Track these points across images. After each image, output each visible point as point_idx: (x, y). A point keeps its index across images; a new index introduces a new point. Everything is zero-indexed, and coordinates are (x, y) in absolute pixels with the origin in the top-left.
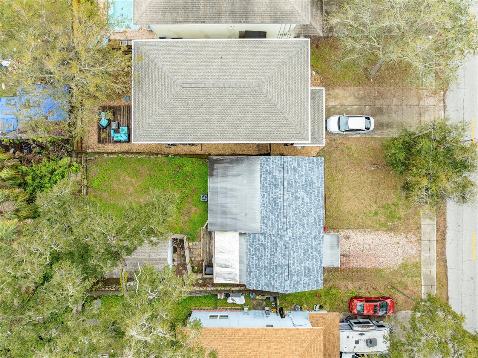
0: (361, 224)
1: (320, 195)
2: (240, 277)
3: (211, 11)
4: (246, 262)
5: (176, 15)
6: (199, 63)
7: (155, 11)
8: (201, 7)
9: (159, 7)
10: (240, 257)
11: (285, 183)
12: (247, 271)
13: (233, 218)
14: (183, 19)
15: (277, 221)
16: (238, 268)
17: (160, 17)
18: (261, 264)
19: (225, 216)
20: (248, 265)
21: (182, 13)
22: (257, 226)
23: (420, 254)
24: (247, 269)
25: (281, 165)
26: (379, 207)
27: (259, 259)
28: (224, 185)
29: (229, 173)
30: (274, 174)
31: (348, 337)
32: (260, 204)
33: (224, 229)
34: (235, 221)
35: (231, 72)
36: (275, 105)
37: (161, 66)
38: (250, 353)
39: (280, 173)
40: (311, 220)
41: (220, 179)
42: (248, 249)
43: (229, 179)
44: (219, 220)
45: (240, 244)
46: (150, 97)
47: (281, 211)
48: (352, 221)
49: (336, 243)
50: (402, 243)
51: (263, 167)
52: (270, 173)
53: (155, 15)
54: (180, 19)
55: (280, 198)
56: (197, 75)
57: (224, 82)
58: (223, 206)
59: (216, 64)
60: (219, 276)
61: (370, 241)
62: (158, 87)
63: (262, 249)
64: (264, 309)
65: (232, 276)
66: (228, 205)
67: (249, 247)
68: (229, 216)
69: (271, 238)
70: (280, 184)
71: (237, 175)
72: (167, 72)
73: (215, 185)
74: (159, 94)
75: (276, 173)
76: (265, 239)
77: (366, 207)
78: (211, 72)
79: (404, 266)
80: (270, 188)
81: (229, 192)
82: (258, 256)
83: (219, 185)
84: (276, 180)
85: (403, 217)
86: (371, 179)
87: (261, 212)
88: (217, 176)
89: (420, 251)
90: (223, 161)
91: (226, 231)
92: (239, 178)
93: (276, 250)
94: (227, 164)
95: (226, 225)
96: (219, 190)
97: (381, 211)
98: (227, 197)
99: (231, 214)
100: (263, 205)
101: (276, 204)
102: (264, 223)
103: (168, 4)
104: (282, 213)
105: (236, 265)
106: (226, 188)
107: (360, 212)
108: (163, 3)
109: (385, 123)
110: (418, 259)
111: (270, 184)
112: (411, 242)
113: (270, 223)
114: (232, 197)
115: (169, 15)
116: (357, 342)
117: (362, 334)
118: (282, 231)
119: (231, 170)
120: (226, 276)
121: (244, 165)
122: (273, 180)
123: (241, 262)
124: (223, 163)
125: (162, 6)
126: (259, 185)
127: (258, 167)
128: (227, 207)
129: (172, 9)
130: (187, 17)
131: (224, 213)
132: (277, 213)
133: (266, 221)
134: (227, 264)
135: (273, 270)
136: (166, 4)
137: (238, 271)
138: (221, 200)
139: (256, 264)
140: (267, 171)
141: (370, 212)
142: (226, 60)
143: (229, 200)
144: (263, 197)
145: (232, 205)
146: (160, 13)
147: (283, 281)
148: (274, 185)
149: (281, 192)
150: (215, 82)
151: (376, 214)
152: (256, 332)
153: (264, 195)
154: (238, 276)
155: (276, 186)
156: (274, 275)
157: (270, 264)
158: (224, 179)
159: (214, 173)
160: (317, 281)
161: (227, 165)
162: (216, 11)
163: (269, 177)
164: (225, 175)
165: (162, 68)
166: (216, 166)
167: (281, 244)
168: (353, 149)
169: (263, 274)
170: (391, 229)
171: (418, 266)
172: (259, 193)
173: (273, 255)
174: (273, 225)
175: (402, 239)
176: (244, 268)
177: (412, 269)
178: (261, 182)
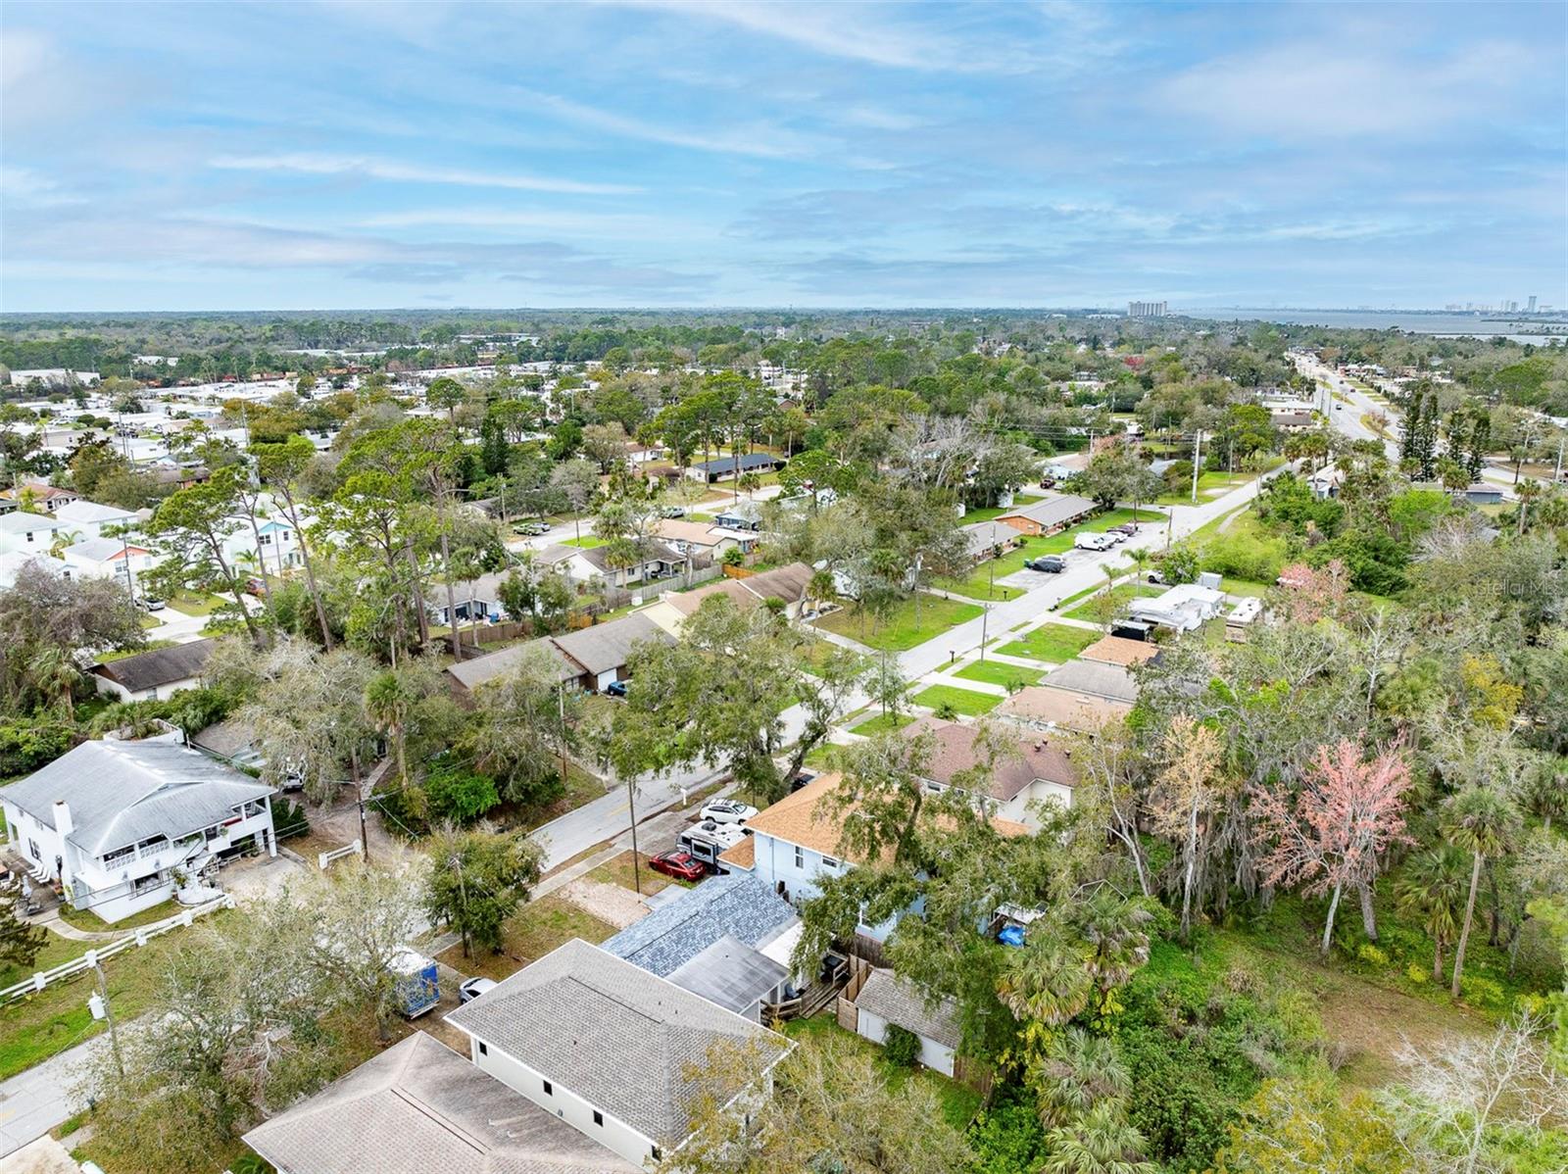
3: (519, 1107)
4: (774, 930)
8: (527, 1117)
10: (777, 937)
13: (748, 963)
15: (697, 925)
16: (790, 931)
18: (756, 913)
19: (754, 970)
20: (774, 925)
21: (561, 1132)
22: (725, 942)
23: (574, 880)
24: (779, 924)
27: (755, 919)
31: (729, 840)
32: (699, 955)
33: (769, 962)
34: (748, 961)
35: (585, 1012)
36: (576, 962)
47: (681, 927)
50: (581, 896)
52: (653, 966)
55: (669, 937)
56: (630, 1029)
58: (748, 981)
63: (742, 924)
66: (739, 976)
68: (750, 967)
69: (720, 921)
70: (654, 948)
72: (665, 1055)
74: (702, 1047)
75: (646, 959)
76: (728, 926)
78: (609, 1024)
79: (603, 881)
80: (669, 955)
81: (726, 987)
82: (754, 922)
84: (654, 955)
85: (550, 912)
87: (706, 947)
89: (571, 882)
91: (768, 958)
93: (726, 909)
95: (763, 962)
96: (736, 997)
97: (566, 926)
98: (733, 984)
99: (747, 968)
100: (697, 951)
101: (680, 938)
102: (714, 938)
104: (683, 926)
106: (725, 992)
110: (581, 879)
111: (665, 958)
112: (570, 892)
113: (707, 931)
114: (726, 980)
116: (724, 833)
117: (712, 835)
118: (700, 915)
122: (658, 958)
126: (681, 968)
128: (744, 976)
131: (753, 974)
132: (688, 931)
133: (710, 937)
135: (748, 900)
137: (792, 928)
138: (744, 987)
139: (764, 918)
142: (573, 1037)
143: (733, 981)
144: (687, 957)
145: (735, 975)
148: (662, 953)
149: (661, 940)
153: (684, 956)
155: (661, 950)
157: (747, 906)
163: (660, 964)
165: (668, 1067)
167: (715, 909)
169: (764, 906)
170: (577, 910)
171: (589, 875)
172: (687, 964)
173: (734, 909)
174: (705, 926)
175: (577, 898)
176: (782, 927)
177: (599, 875)
178: (674, 970)
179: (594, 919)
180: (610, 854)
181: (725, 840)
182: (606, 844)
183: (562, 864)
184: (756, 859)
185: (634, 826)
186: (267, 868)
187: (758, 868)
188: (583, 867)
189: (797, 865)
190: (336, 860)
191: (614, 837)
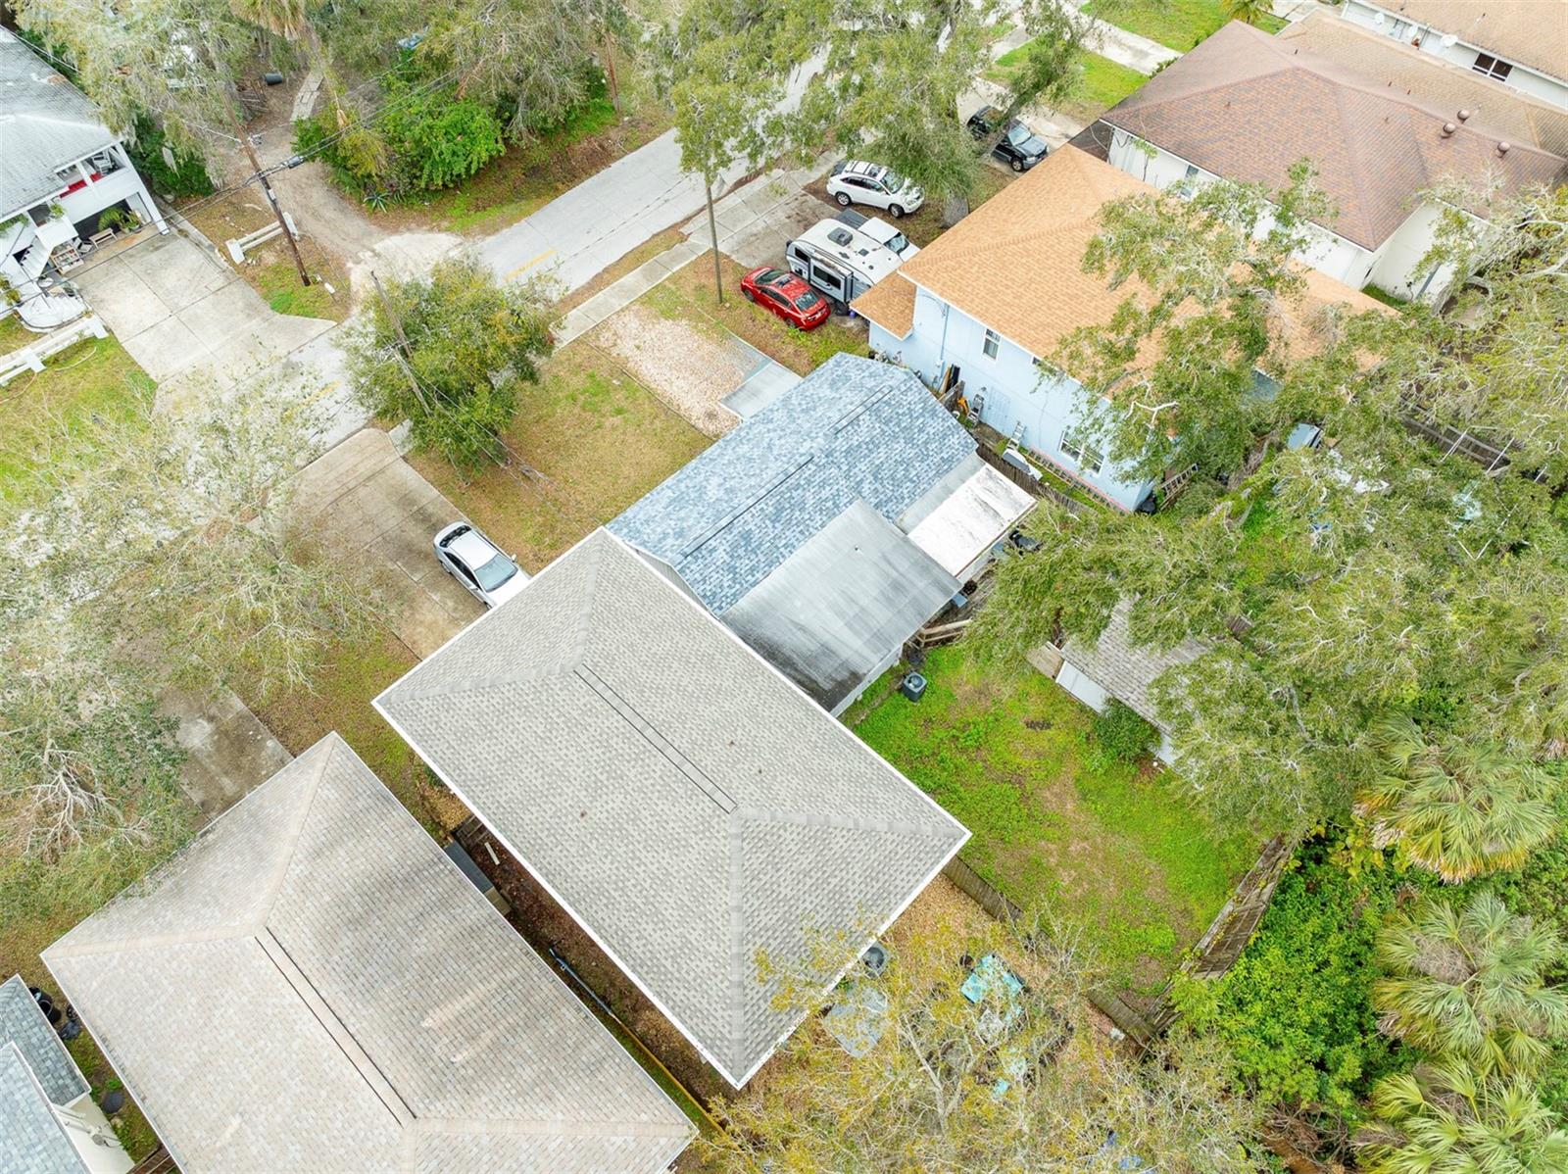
0: (663, 417)
1: (682, 476)
2: (975, 470)
3: (484, 955)
4: (938, 485)
5: (569, 1034)
6: (641, 847)
7: (609, 1096)
8: (494, 985)
9: (587, 1091)
10: (941, 500)
11: (724, 523)
12: (950, 468)
13: (890, 563)
14: (564, 1010)
15: (809, 482)
16: (964, 487)
17: (612, 1072)
18: (911, 453)
19: (900, 579)
20: (938, 474)
21: (552, 1023)
22: (854, 514)
23: (622, 310)
24: (947, 471)
25: (696, 558)
26: (604, 416)
27: (907, 464)
28: (847, 635)
29: (813, 646)
30: (727, 558)
31: (871, 267)
32: (810, 542)
33: (926, 564)
34: (889, 557)
35: (599, 751)
36: (591, 616)
37: (734, 915)
38: (1059, 308)
39: (714, 549)
40: (744, 449)
41: (845, 654)
42: (913, 501)
43: (826, 638)
44: (921, 584)
45: (921, 520)
46: (834, 881)
47: (783, 488)
48: (674, 432)
49: (741, 394)
50: (632, 344)
51: (734, 595)
52: (732, 570)
53: (620, 1090)
54: (569, 1016)
55: (762, 509)
56: (676, 810)
57: (638, 736)
58: (888, 599)
59: (609, 808)
60: (1016, 504)
61: (681, 383)
62: (789, 878)
63: (885, 474)
64: (980, 423)
65: (990, 483)
66: (875, 593)
67: (907, 501)
68: (895, 574)
69: (849, 470)
70: (735, 532)
71: (802, 629)
72: (735, 882)
73: (866, 652)
74: (802, 858)
75: (721, 555)
76: (862, 481)
77: (624, 433)
78: (640, 790)
79: (668, 314)
80: (761, 544)
81: (851, 614)
82: (906, 470)
83: (857, 643)
84: (735, 547)
85: (583, 375)
86: (563, 465)
87: (822, 526)
88: (844, 664)
89: (617, 313)
90: (803, 679)
91: (925, 554)
92: (802, 619)
93: (859, 446)
94: (800, 667)
95: (916, 563)
96: (867, 636)
97: (606, 408)
98: (863, 609)
99: (888, 575)
100: (806, 534)
101: (779, 510)
102: (837, 506)
103: (557, 1074)
104: (785, 485)
105: (961, 492)
106: (849, 625)
107: (643, 434)
108: (569, 1090)
109: (424, 527)
110: (634, 308)
111: (753, 551)
112: (615, 334)
113: (826, 493)
114: (852, 601)
115: (585, 1051)
116: (864, 253)
117: (845, 256)
118: (816, 459)
119: (804, 650)
120: (1001, 493)
121: (768, 633)
122: (741, 552)
123: (949, 491)
124: (807, 677)
125: (577, 1088)
126: (778, 573)
127: (743, 603)
128: (882, 592)
129: (563, 1054)
130: (550, 1004)
131: (897, 587)
132: (794, 494)
133: (829, 504)
134: (980, 510)
135: (898, 424)
136: (562, 1081)
137: (968, 483)
138: (881, 616)
139: (922, 461)
140: (734, 580)
141: (626, 421)
142: (580, 800)
143: (864, 601)
144: (791, 547)
145: (868, 588)
146: (600, 1078)
147: (895, 392)
148: (748, 543)
149: (747, 516)
150: (655, 751)
151: (619, 412)
152: (1019, 335)
153: (786, 546)
154: (977, 475)
155: (747, 536)
156: (904, 414)
157: (895, 436)
158: (834, 645)
159: (846, 674)
160: (838, 364)
161: (801, 665)
162: (473, 943)
163: (743, 565)
164: (827, 651)
165: (739, 909)
166: (827, 685)
167: (840, 444)
168: (530, 533)
169: (924, 437)
170: (624, 373)
171: (647, 300)
172: (791, 561)
173: (873, 444)
174: (823, 485)
175: (626, 348)
176: (952, 476)
177: (661, 303)
178: (766, 575)
179: (651, 395)
180: (682, 256)
181: (864, 268)
182: (673, 234)
183: (606, 270)
184: (916, 321)
185: (711, 203)
186: (154, 257)
187: (917, 335)
188: (635, 281)
189: (986, 351)
190: (258, 248)
191: (688, 219)
